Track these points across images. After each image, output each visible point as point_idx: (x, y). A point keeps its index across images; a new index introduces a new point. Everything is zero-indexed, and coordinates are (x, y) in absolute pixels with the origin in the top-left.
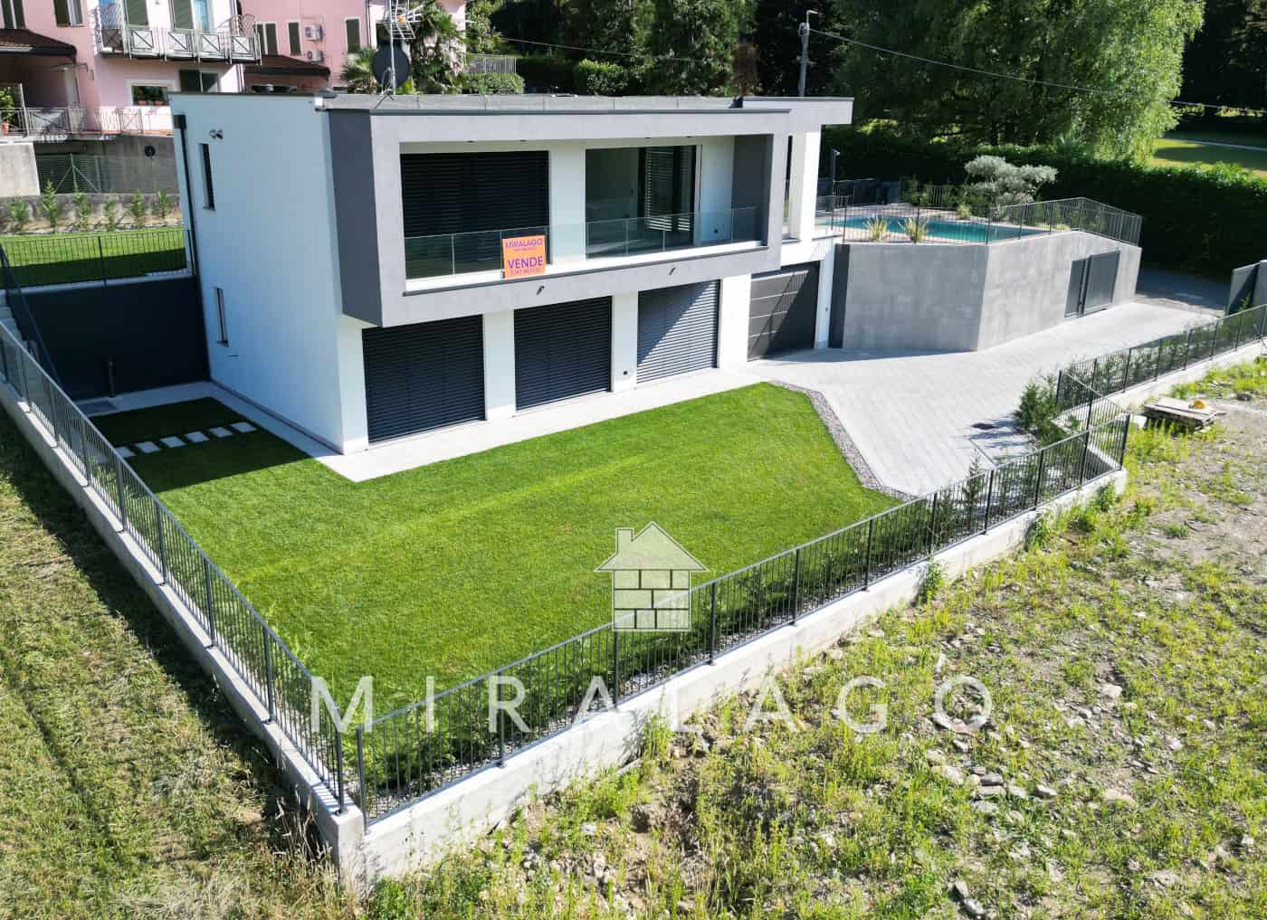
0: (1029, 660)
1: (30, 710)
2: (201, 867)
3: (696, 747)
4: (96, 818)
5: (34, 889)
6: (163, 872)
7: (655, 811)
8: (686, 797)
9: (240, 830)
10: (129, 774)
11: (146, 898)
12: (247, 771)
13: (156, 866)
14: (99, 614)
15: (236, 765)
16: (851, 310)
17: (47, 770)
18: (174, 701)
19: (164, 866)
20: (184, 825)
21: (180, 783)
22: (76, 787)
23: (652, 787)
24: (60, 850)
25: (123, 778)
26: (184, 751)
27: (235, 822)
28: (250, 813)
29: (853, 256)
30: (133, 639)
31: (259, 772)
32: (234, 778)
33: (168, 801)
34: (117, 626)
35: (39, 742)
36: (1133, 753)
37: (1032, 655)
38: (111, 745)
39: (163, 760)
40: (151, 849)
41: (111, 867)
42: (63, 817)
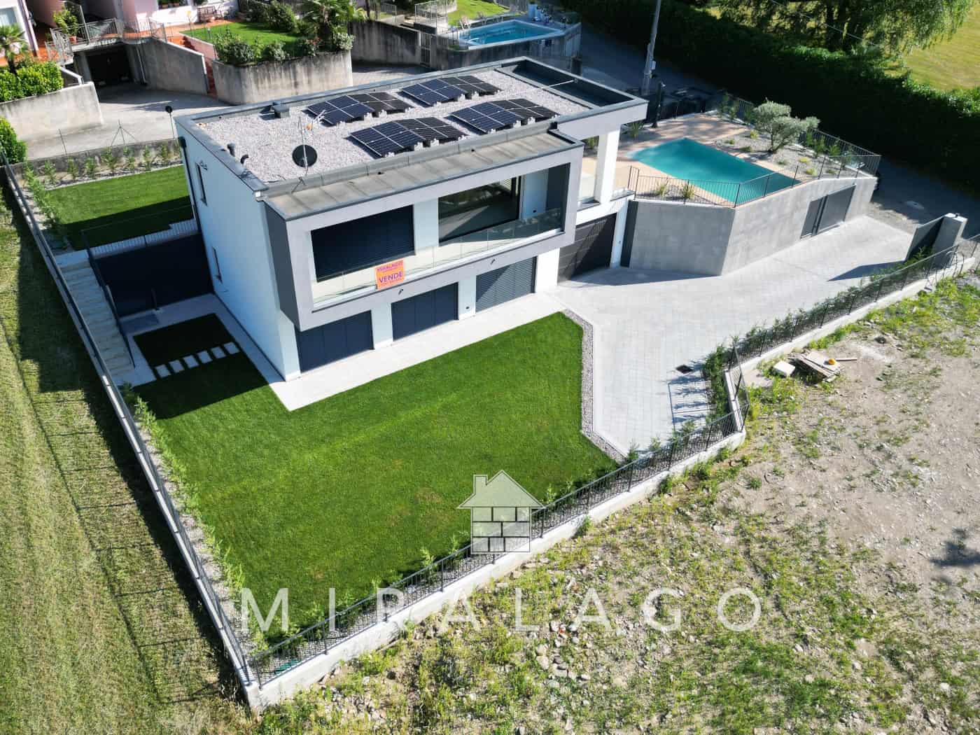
0: (616, 587)
1: (120, 609)
2: (191, 705)
3: (428, 634)
4: (150, 677)
5: (126, 714)
6: (176, 708)
7: (399, 671)
8: (416, 663)
9: (208, 686)
10: (163, 651)
11: (169, 721)
12: (213, 654)
13: (173, 703)
14: (149, 544)
15: (208, 650)
16: (636, 244)
17: (129, 649)
18: (183, 608)
19: (177, 704)
20: (186, 683)
21: (184, 659)
22: (142, 658)
23: (401, 657)
24: (135, 693)
25: (160, 653)
26: (186, 640)
27: (206, 681)
28: (213, 678)
29: (640, 211)
30: (165, 564)
31: (217, 654)
32: (207, 656)
33: (179, 668)
34: (157, 552)
35: (125, 630)
36: (642, 655)
37: (620, 583)
38: (156, 633)
39: (178, 643)
40: (172, 695)
41: (156, 704)
42: (136, 674)
